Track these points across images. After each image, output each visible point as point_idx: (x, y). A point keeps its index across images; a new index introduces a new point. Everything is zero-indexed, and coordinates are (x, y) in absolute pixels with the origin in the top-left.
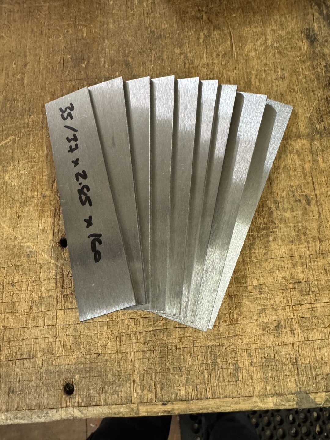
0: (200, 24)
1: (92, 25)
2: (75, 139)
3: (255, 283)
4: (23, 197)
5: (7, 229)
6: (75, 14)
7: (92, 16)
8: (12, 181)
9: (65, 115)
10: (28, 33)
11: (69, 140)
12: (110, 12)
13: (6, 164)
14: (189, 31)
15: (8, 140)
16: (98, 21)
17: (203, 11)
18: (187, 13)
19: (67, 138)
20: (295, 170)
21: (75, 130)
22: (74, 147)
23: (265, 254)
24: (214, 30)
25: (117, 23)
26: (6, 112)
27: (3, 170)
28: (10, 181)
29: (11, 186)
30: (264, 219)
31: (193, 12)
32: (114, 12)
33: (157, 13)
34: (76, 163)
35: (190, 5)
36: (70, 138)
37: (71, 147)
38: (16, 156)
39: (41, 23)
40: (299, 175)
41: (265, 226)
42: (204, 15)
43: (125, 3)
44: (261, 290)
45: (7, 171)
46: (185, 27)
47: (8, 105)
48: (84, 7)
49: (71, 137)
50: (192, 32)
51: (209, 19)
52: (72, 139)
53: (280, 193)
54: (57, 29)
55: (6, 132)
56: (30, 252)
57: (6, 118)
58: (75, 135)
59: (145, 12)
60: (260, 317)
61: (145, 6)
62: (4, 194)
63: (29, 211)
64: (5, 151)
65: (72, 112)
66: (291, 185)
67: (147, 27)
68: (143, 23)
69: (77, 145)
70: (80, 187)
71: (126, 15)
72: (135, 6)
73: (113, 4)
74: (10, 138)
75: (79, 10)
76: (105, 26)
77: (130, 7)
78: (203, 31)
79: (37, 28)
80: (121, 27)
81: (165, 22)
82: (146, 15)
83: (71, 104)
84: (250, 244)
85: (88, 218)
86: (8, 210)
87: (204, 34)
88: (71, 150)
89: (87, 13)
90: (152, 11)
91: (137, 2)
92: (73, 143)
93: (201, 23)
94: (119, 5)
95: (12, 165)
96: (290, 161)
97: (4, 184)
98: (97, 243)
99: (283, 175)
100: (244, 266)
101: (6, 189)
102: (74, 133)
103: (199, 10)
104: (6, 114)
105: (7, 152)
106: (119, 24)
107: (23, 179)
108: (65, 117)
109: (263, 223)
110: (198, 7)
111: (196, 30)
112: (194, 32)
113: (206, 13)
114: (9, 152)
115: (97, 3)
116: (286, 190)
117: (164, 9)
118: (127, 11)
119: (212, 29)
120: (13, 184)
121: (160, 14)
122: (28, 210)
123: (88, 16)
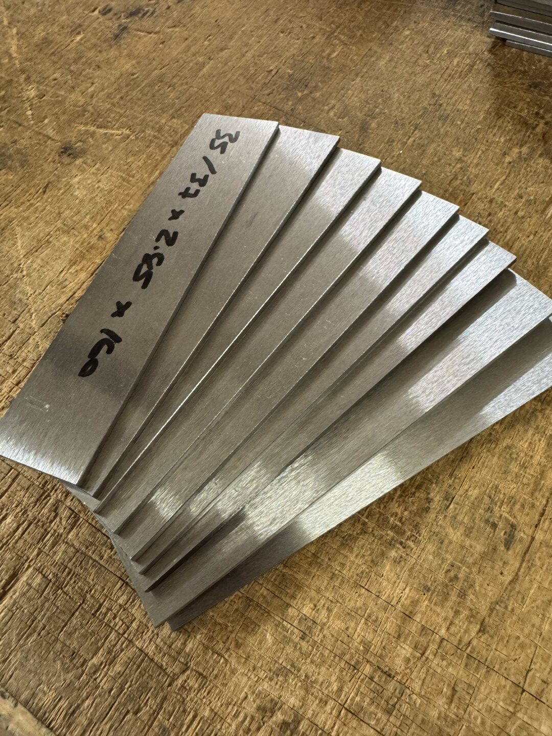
0: (524, 135)
1: (354, 48)
2: (203, 182)
3: (307, 610)
4: (74, 218)
5: (19, 248)
6: (342, 21)
7: (364, 36)
8: (78, 188)
9: (217, 143)
10: (259, 11)
11: (193, 178)
12: (396, 44)
13: (89, 161)
14: (498, 135)
15: (120, 132)
16: (367, 47)
17: (543, 118)
18: (515, 107)
19: (193, 175)
20: (524, 466)
21: (213, 171)
22: (192, 191)
23: (362, 572)
24: (541, 156)
25: (393, 64)
26: (146, 95)
27: (81, 166)
28: (77, 186)
29: (72, 195)
30: (405, 510)
31: (526, 111)
32: (400, 47)
33: (465, 82)
34: (176, 215)
35: (528, 100)
36: (197, 177)
37: (188, 189)
38: (111, 159)
39: (287, 8)
40: (525, 481)
41: (398, 523)
42: (541, 125)
43: (427, 43)
44: (307, 632)
45: (83, 171)
46: (495, 126)
47: (157, 88)
48: (361, 18)
49: (200, 176)
50: (502, 140)
51: (544, 135)
52: (199, 180)
53: (466, 487)
54: (301, 27)
55: (125, 119)
56: (20, 300)
57: (140, 103)
58: (206, 177)
59: (448, 71)
60: (271, 679)
61: (455, 63)
62: (55, 199)
63: (65, 244)
64: (104, 143)
65: (230, 144)
66: (497, 487)
67: (434, 94)
68: (433, 86)
69: (197, 192)
70: (152, 252)
71: (416, 62)
72: (438, 55)
73: (408, 35)
74: (124, 130)
75: (353, 19)
76: (373, 59)
77: (430, 53)
78: (521, 146)
79: (276, 12)
80: (395, 72)
81: (468, 102)
82: (445, 76)
83: (238, 134)
84: (350, 535)
85: (124, 303)
86: (41, 224)
87: (521, 152)
88: (185, 194)
89: (359, 28)
90: (460, 76)
91: (445, 52)
92: (195, 186)
93: (528, 133)
94: (416, 42)
95: (97, 166)
96: (526, 446)
97: (65, 186)
98: (105, 348)
99: (495, 459)
100: (310, 564)
101: (62, 194)
102: (208, 172)
103: (537, 114)
104: (144, 98)
105: (104, 146)
106: (395, 67)
107: (95, 195)
108: (216, 144)
109: (399, 515)
110: (540, 107)
111: (511, 139)
112: (506, 141)
113: (546, 123)
114: (107, 149)
115: (385, 22)
116: (483, 489)
117: (481, 82)
118: (421, 55)
119: (540, 152)
120: (76, 193)
121: (469, 86)
122: (65, 241)
123: (359, 34)
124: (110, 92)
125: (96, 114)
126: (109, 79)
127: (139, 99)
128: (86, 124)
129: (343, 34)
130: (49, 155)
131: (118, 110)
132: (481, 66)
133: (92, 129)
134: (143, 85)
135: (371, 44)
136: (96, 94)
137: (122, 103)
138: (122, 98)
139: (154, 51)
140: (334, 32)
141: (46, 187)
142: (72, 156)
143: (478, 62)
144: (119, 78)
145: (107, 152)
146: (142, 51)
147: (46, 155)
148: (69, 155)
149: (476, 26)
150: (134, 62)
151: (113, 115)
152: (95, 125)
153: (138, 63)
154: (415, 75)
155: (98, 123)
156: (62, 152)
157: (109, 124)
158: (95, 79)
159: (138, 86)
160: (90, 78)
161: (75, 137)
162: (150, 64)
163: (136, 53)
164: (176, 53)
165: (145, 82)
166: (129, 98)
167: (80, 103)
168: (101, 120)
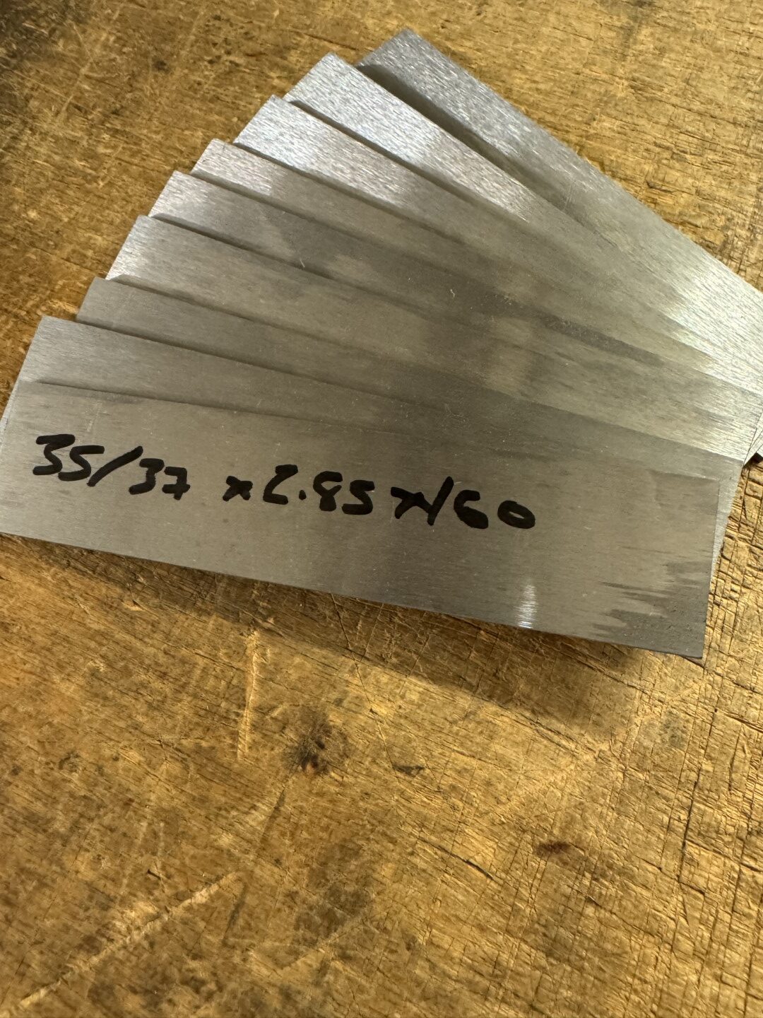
124: (144, 709)
125: (208, 722)
126: (106, 721)
127: (167, 636)
128: (235, 735)
129: (25, 301)
130: (321, 794)
131: (198, 672)
132: (116, 122)
133: (248, 715)
134: (128, 637)
135: (54, 259)
136: (149, 740)
137: (176, 671)
138: (163, 676)
139: (28, 640)
140: (16, 316)
141: (407, 770)
142: (323, 741)
143: (108, 125)
144: (106, 698)
145: (308, 666)
146: (28, 667)
147: (324, 803)
148: (322, 746)
149: (31, 129)
150: (56, 678)
151: (212, 682)
152: (238, 715)
153: (60, 667)
154: (130, 196)
155: (234, 708)
156: (315, 765)
157: (235, 682)
158: (101, 757)
159: (129, 648)
160: (100, 769)
161: (272, 749)
162: (66, 639)
163: (29, 680)
164: (41, 590)
165: (120, 636)
166: (162, 659)
167: (176, 768)
168: (223, 704)
